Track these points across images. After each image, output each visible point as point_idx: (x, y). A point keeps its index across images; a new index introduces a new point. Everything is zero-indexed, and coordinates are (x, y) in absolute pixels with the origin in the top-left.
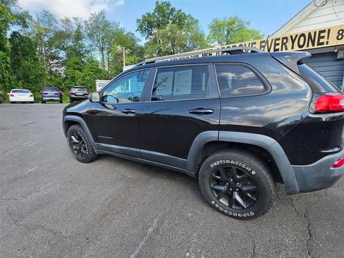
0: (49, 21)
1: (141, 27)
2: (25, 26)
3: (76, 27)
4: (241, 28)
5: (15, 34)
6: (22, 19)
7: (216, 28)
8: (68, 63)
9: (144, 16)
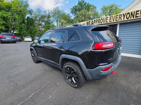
0: (39, 12)
1: (72, 11)
2: (31, 14)
3: (48, 13)
4: (116, 8)
5: (28, 17)
6: (30, 12)
7: (104, 9)
8: (45, 27)
9: (73, 7)
